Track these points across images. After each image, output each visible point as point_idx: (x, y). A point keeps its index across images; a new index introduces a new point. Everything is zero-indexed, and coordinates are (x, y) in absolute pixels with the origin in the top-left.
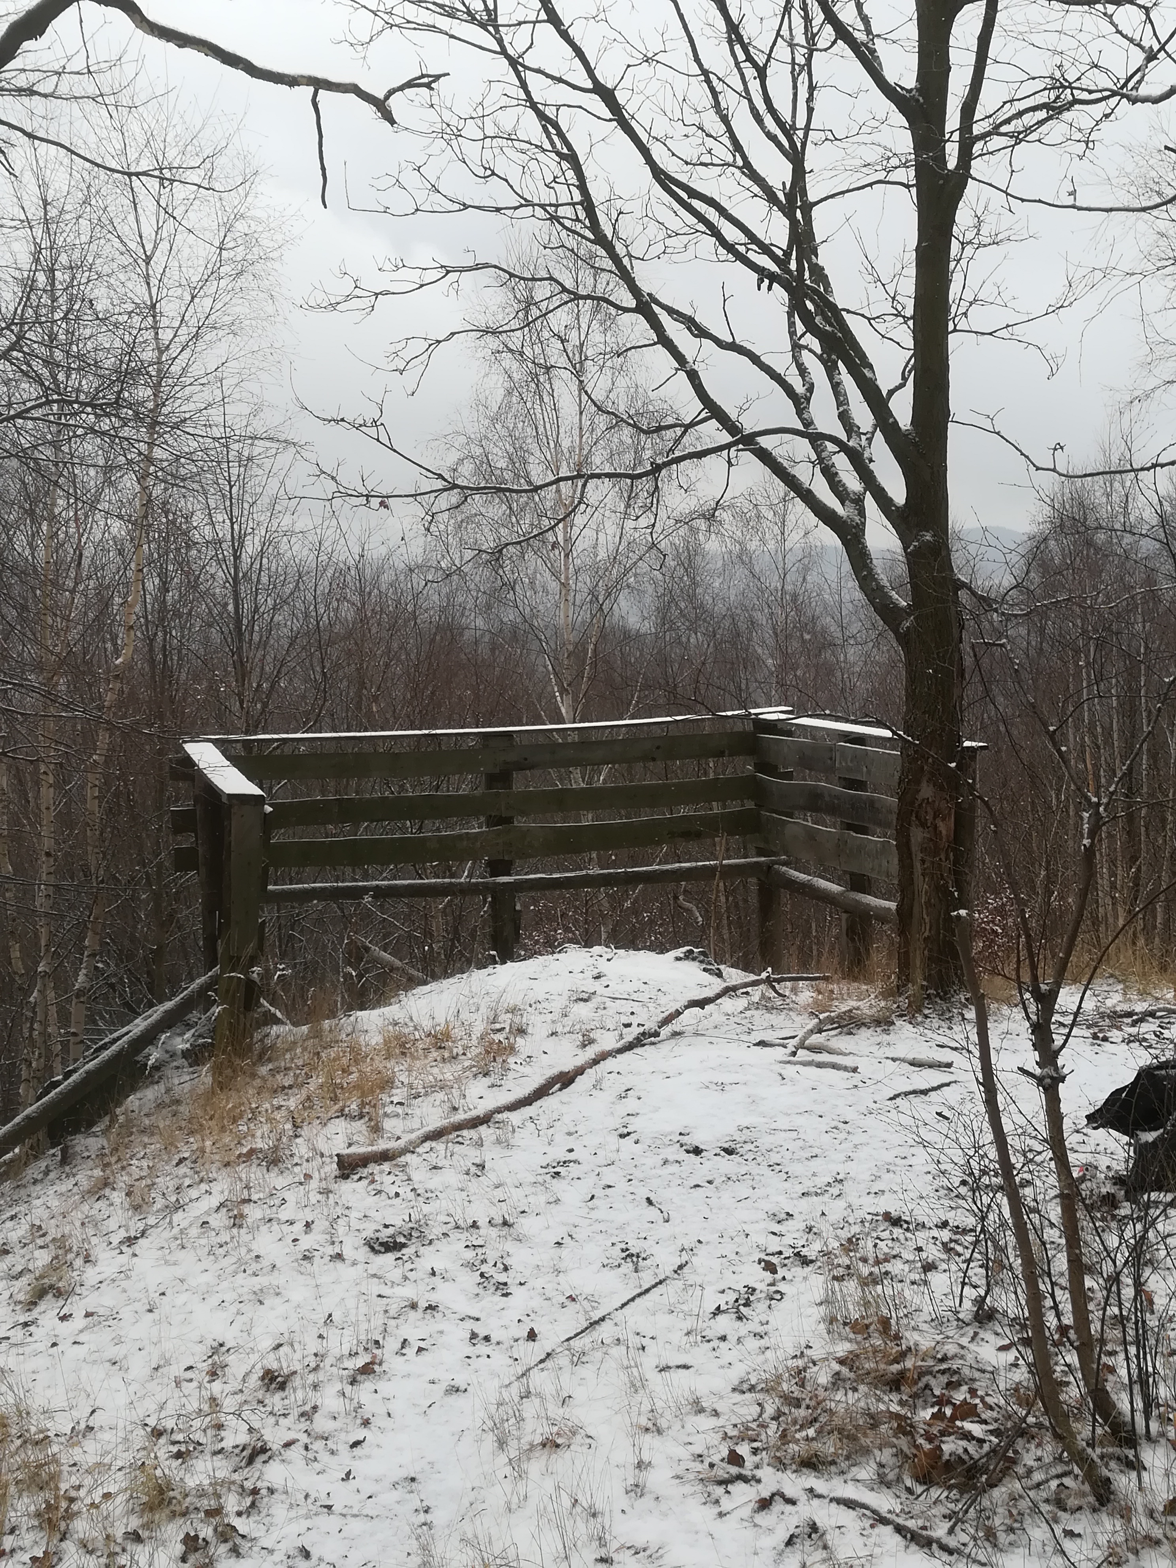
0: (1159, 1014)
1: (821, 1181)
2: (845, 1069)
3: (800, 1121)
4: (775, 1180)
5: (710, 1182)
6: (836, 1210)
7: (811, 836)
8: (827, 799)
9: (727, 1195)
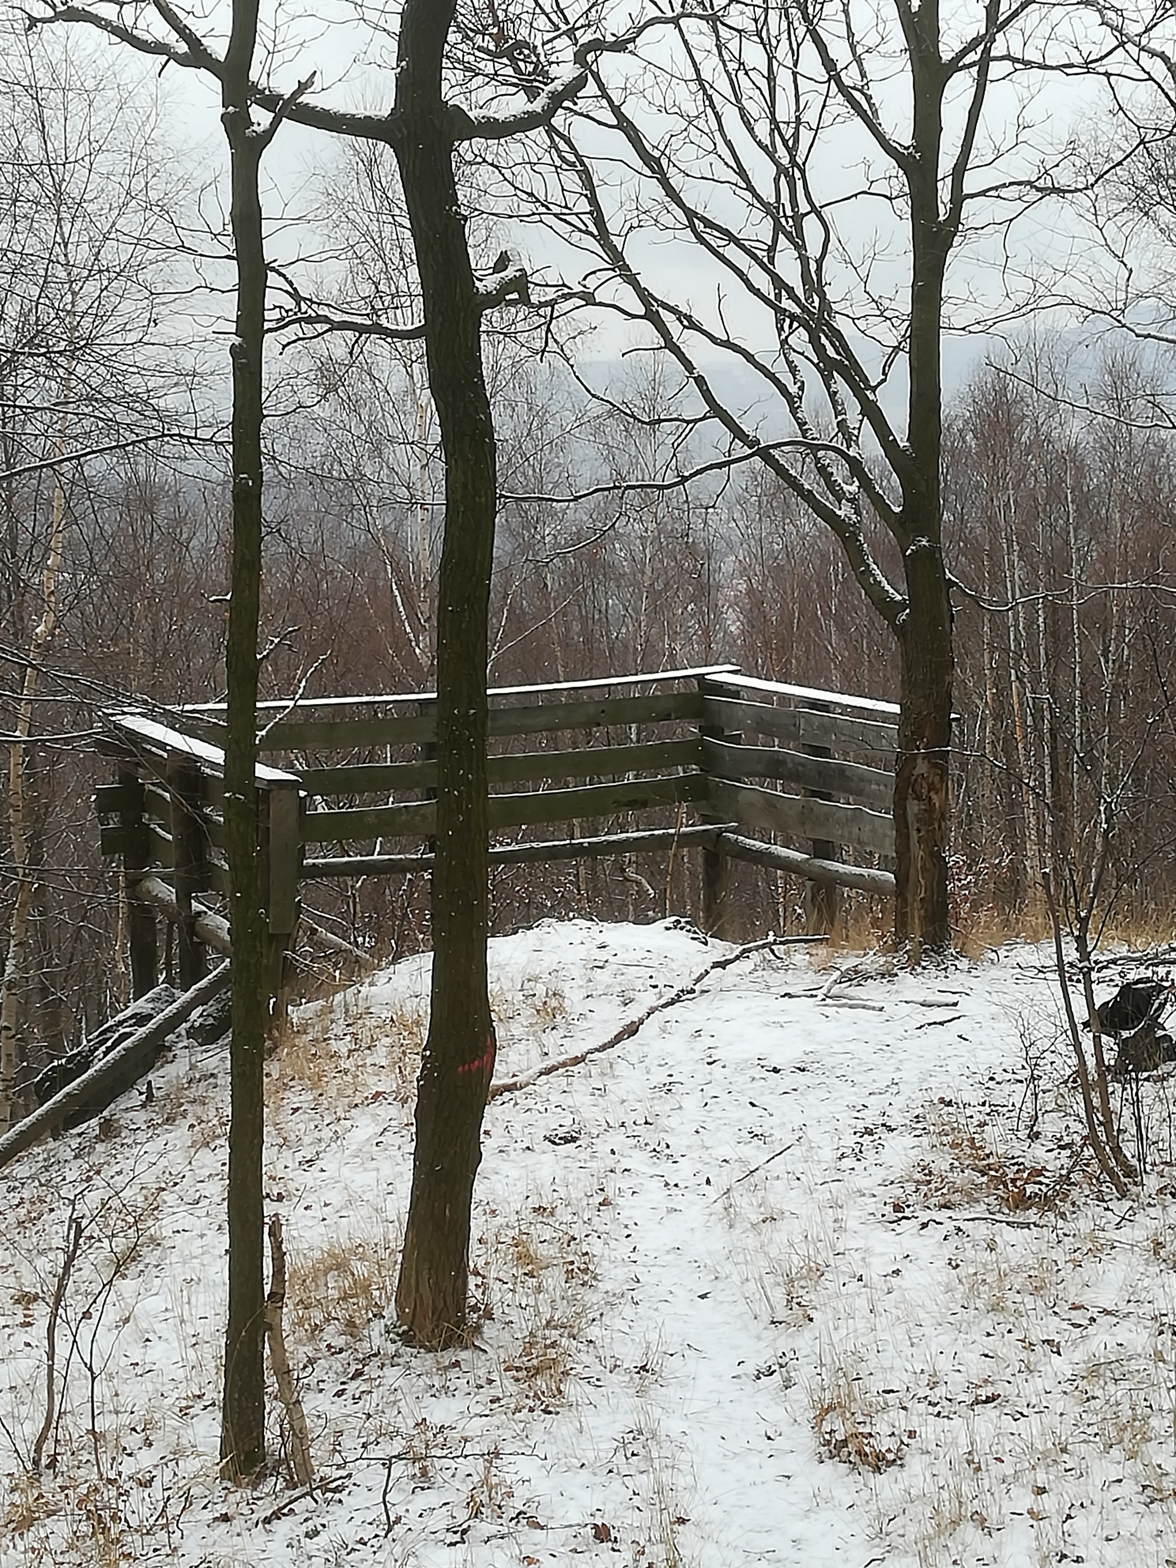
0: (1119, 962)
1: (882, 1085)
2: (873, 1008)
3: (850, 1047)
4: (846, 1088)
5: (795, 1090)
6: (899, 1102)
7: (771, 802)
8: (790, 765)
9: (812, 1097)
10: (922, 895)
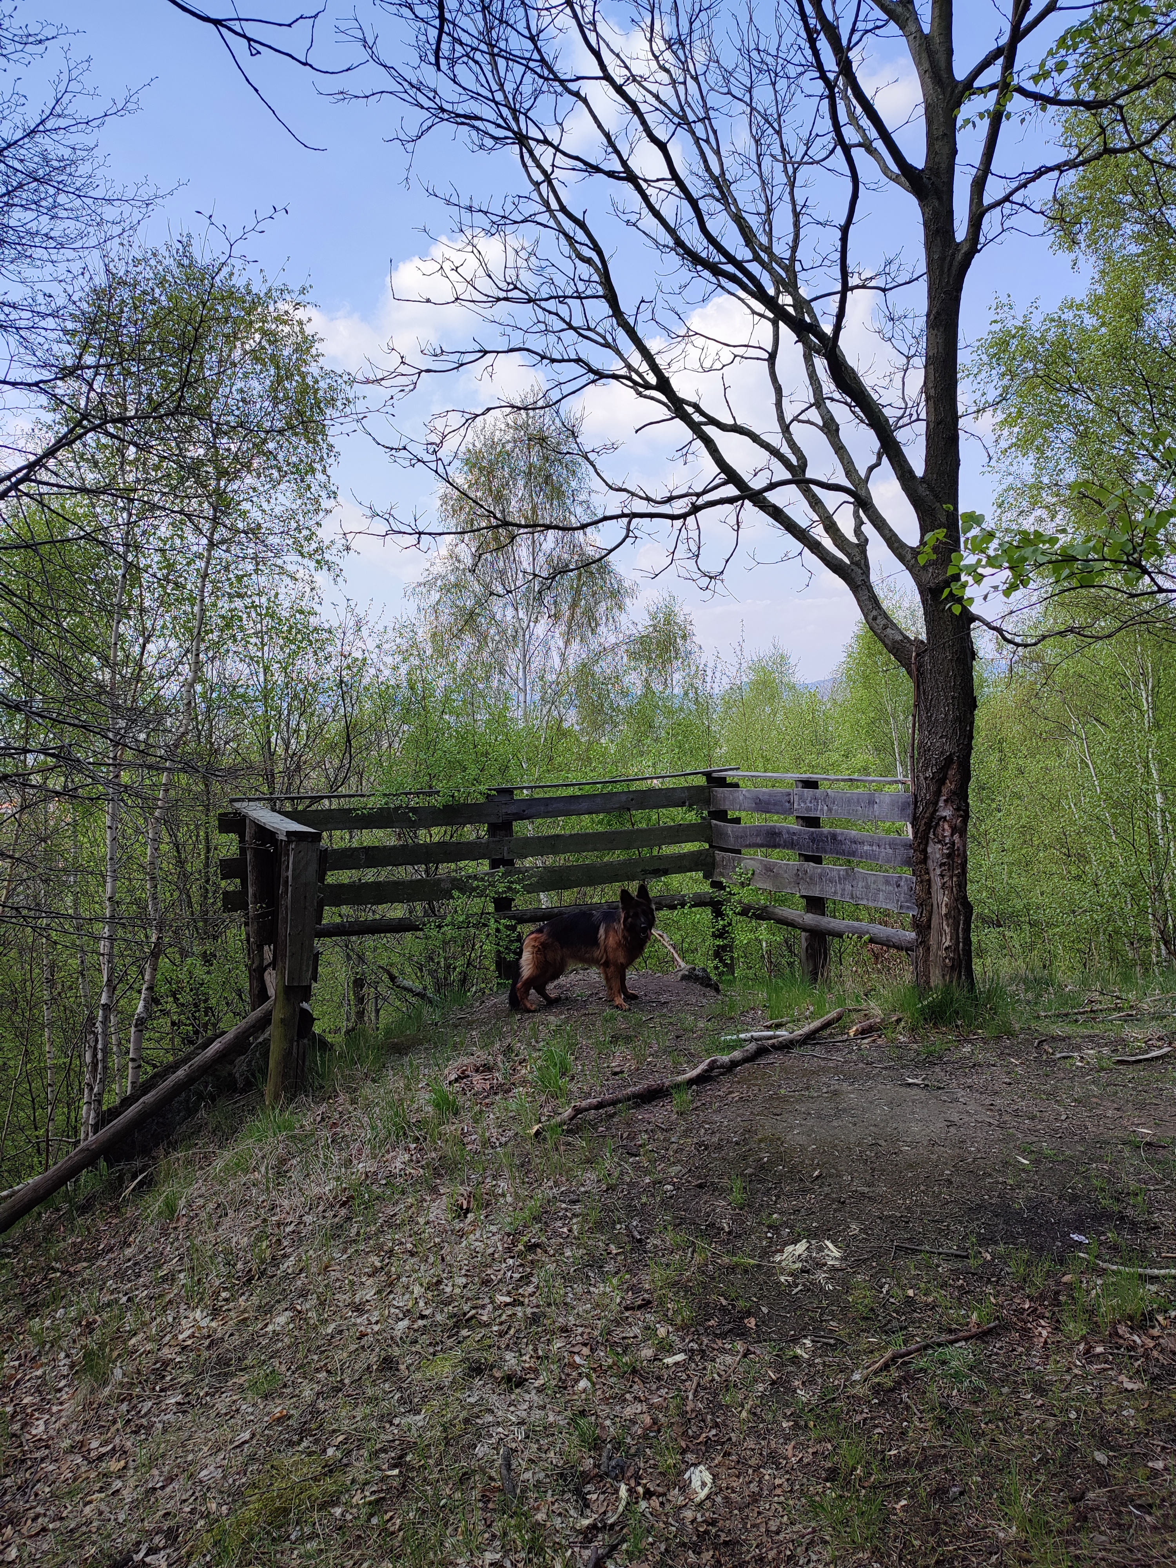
7: (769, 868)
8: (785, 836)
10: (947, 944)
